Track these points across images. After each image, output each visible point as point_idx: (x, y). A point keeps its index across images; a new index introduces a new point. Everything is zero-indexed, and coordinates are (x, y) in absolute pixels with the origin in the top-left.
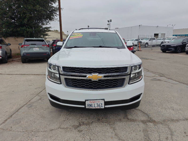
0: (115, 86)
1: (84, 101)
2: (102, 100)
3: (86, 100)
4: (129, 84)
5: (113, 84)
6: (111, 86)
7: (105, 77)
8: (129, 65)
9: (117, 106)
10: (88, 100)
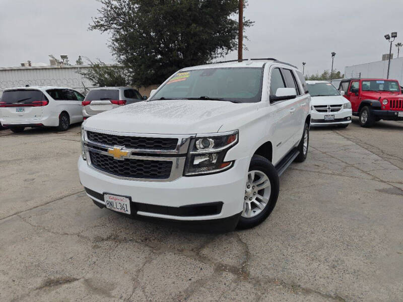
0: (154, 175)
1: (102, 193)
2: (126, 197)
3: (104, 193)
4: (184, 175)
5: (152, 170)
6: (149, 174)
7: (134, 154)
8: (190, 136)
9: (162, 218)
10: (106, 193)
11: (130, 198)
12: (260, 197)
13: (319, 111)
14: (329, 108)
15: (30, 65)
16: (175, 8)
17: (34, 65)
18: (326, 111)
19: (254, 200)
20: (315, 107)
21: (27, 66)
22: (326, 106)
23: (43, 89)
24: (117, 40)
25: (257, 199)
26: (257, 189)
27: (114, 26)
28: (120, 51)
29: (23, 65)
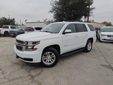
4: (25, 50)
8: (26, 41)
11: (16, 54)
12: (52, 60)
13: (108, 37)
14: (112, 36)
15: (39, 21)
16: (68, 6)
17: (40, 21)
18: (111, 37)
19: (50, 60)
20: (107, 35)
21: (39, 22)
22: (111, 35)
23: (34, 27)
24: (55, 15)
25: (51, 60)
26: (51, 57)
27: (54, 11)
28: (55, 18)
29: (38, 21)
